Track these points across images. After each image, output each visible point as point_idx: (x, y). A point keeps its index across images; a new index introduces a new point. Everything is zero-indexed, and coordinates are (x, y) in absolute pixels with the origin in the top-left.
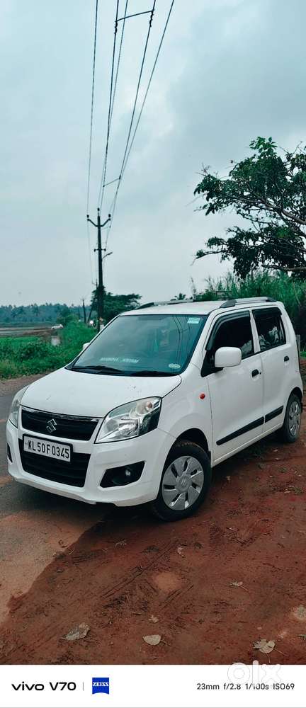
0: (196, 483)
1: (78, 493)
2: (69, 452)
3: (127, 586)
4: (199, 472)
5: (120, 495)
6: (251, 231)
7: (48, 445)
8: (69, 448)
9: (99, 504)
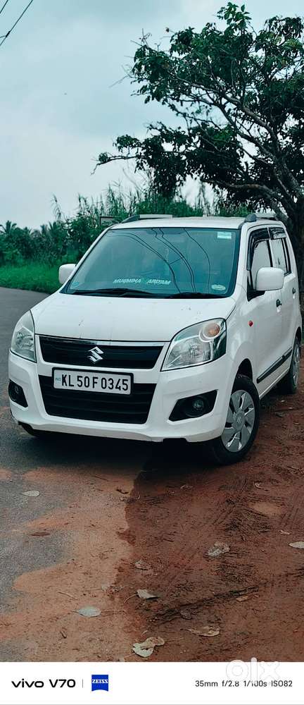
0: (249, 422)
1: (138, 430)
2: (129, 383)
3: (229, 516)
4: (251, 409)
5: (194, 429)
6: (180, 130)
7: (94, 378)
8: (128, 378)
9: (167, 441)
